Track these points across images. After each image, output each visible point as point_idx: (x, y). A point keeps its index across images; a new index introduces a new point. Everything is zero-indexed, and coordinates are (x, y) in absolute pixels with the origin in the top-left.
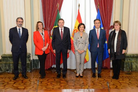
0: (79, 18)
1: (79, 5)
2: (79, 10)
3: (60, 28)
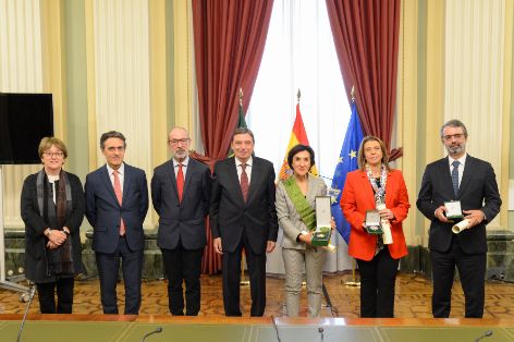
0: (299, 127)
1: (299, 95)
2: (298, 107)
3: (238, 162)
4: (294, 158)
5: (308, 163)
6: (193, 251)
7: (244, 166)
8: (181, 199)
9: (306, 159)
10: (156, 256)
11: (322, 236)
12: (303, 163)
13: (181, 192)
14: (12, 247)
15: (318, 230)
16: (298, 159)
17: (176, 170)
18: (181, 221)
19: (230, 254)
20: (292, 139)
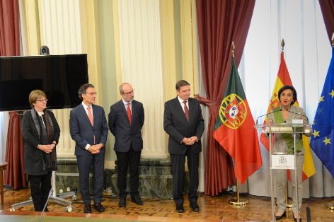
2: (282, 55)
5: (291, 98)
10: (168, 179)
12: (286, 97)
14: (62, 172)
20: (277, 82)
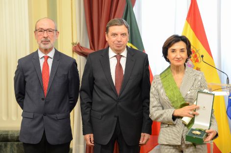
3: (112, 53)
4: (169, 51)
5: (184, 55)
6: (58, 146)
7: (119, 57)
8: (46, 92)
9: (182, 50)
11: (198, 133)
12: (179, 55)
13: (46, 84)
15: (193, 127)
16: (174, 51)
17: (42, 62)
18: (45, 114)
19: (103, 146)
